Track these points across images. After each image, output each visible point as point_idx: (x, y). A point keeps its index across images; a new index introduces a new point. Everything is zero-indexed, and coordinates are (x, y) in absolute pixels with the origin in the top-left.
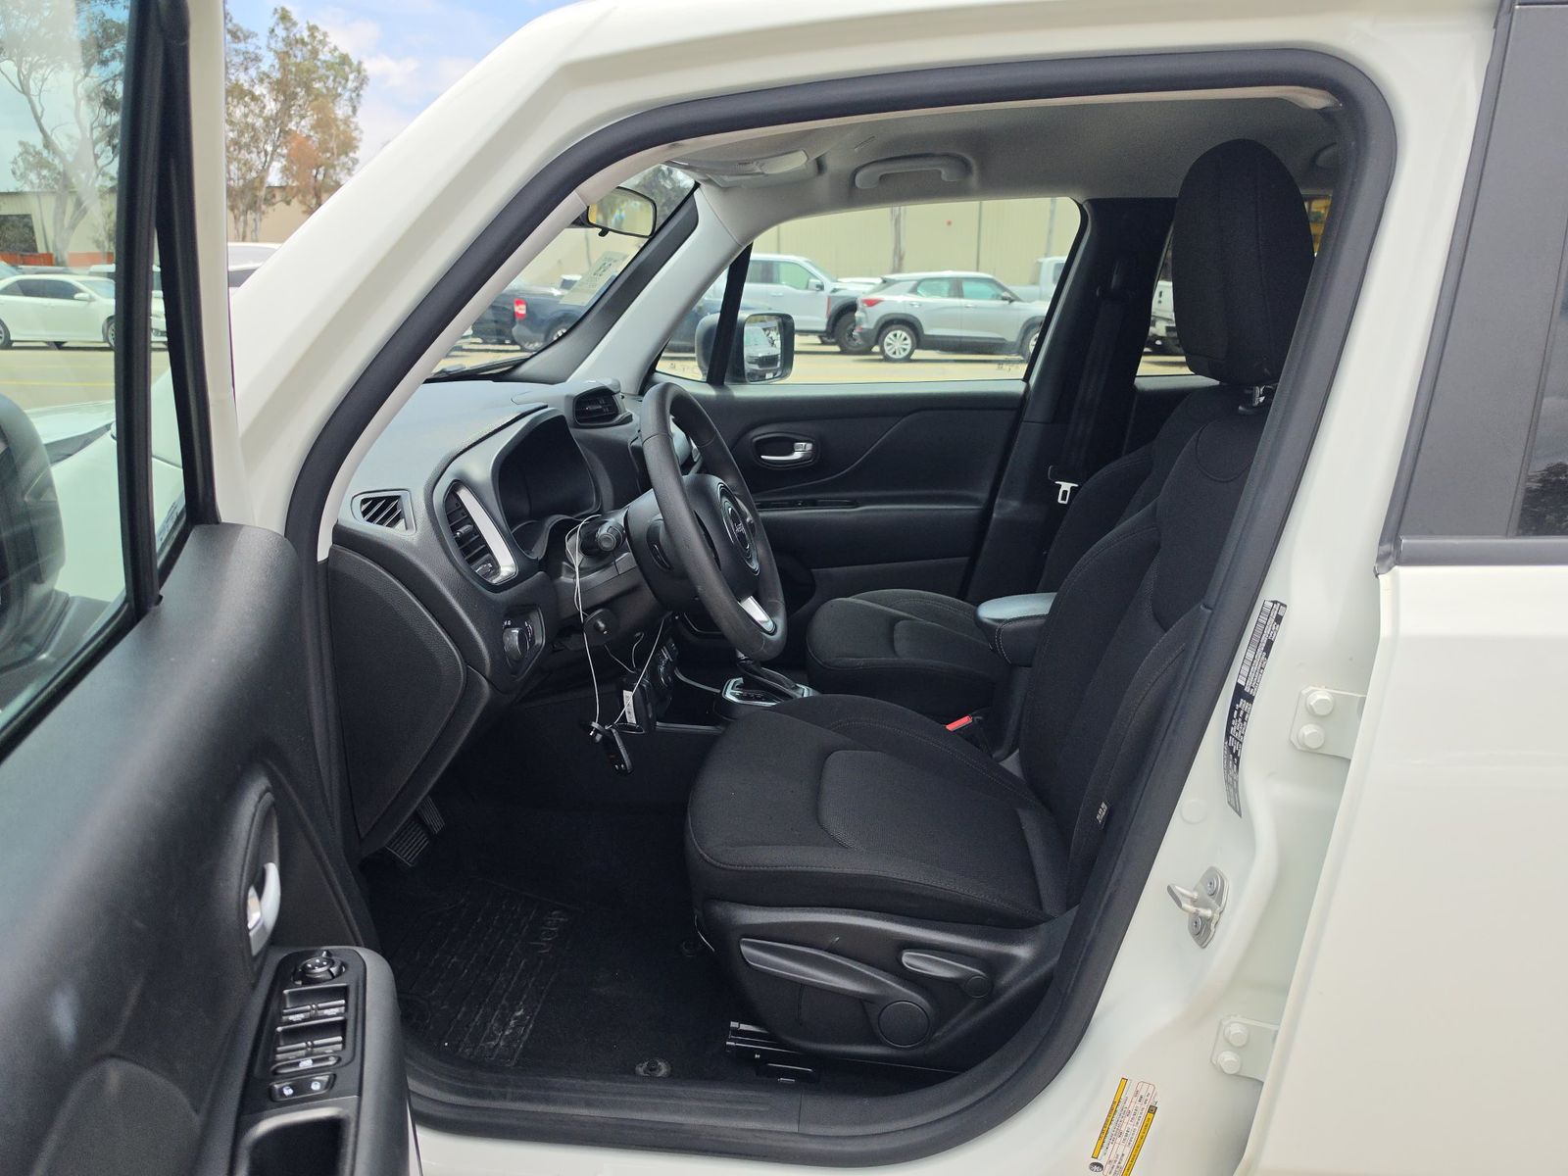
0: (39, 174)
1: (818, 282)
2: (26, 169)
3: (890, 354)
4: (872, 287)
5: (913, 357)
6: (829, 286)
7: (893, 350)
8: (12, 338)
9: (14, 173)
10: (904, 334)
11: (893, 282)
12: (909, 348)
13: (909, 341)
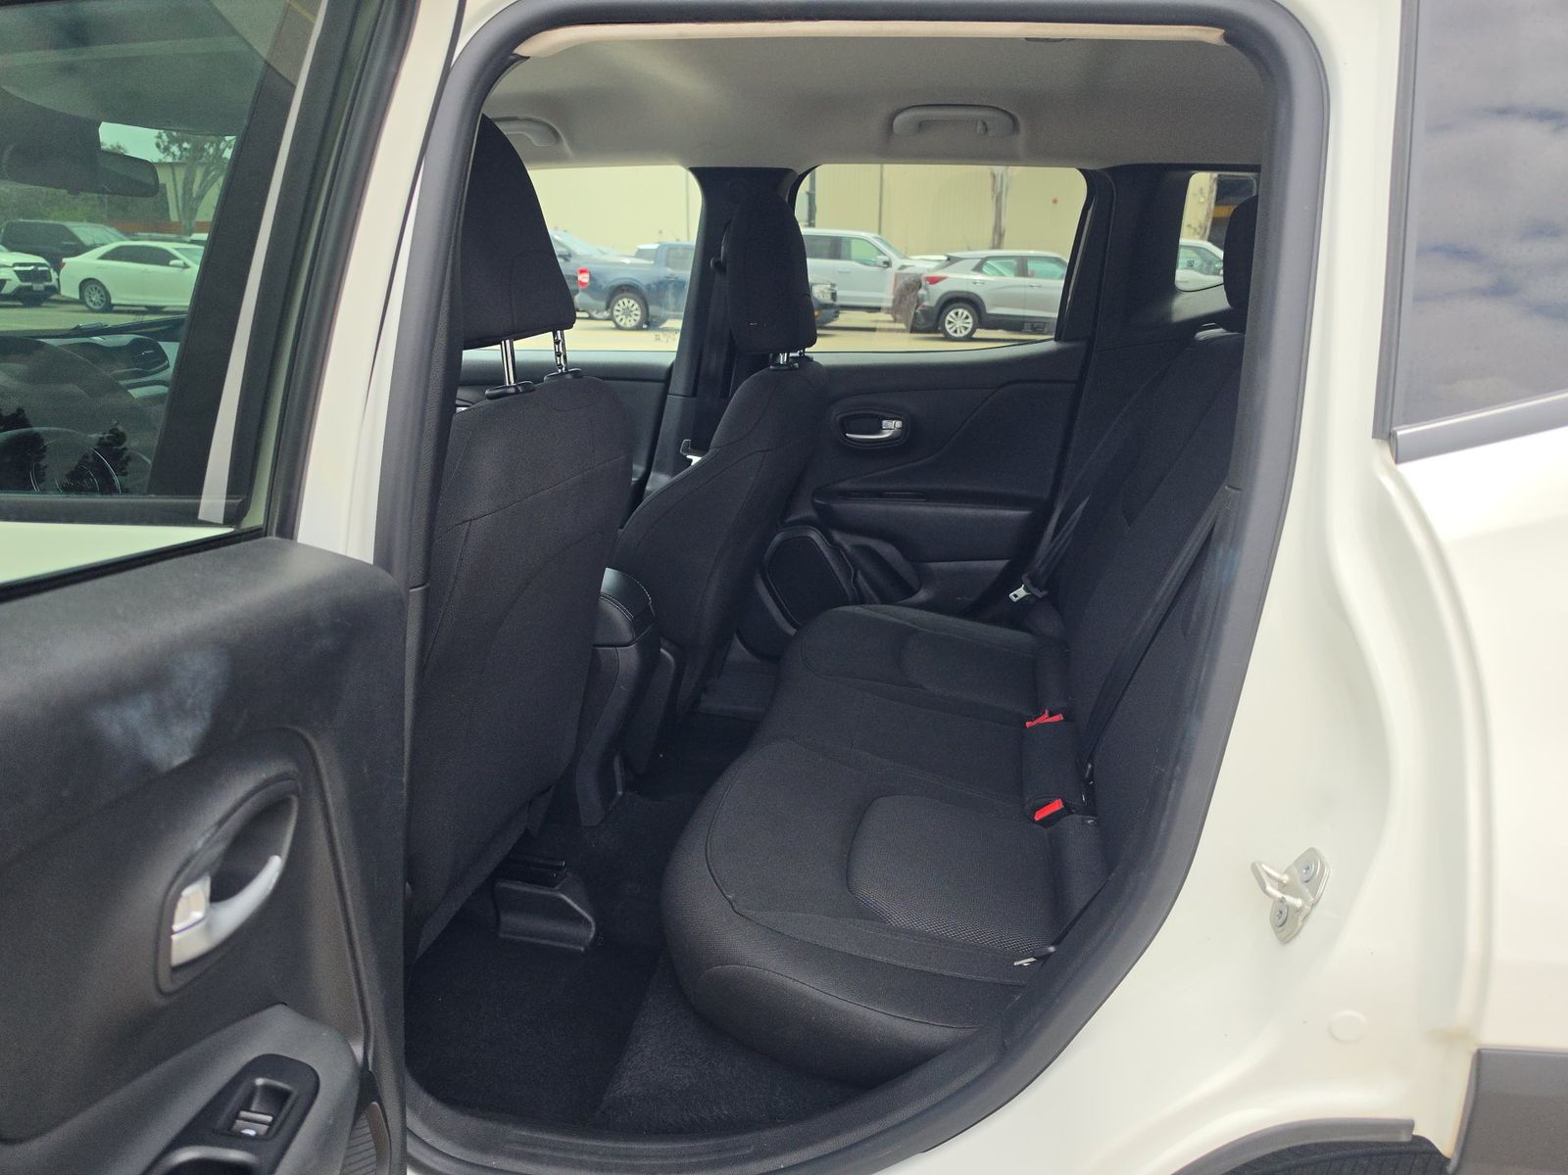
0: (180, 147)
1: (886, 258)
2: (169, 142)
3: (951, 332)
4: (936, 264)
5: (975, 336)
6: (897, 262)
7: (954, 329)
8: (113, 301)
9: (158, 146)
10: (966, 313)
11: (958, 259)
12: (970, 326)
13: (970, 320)
